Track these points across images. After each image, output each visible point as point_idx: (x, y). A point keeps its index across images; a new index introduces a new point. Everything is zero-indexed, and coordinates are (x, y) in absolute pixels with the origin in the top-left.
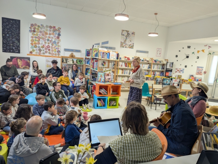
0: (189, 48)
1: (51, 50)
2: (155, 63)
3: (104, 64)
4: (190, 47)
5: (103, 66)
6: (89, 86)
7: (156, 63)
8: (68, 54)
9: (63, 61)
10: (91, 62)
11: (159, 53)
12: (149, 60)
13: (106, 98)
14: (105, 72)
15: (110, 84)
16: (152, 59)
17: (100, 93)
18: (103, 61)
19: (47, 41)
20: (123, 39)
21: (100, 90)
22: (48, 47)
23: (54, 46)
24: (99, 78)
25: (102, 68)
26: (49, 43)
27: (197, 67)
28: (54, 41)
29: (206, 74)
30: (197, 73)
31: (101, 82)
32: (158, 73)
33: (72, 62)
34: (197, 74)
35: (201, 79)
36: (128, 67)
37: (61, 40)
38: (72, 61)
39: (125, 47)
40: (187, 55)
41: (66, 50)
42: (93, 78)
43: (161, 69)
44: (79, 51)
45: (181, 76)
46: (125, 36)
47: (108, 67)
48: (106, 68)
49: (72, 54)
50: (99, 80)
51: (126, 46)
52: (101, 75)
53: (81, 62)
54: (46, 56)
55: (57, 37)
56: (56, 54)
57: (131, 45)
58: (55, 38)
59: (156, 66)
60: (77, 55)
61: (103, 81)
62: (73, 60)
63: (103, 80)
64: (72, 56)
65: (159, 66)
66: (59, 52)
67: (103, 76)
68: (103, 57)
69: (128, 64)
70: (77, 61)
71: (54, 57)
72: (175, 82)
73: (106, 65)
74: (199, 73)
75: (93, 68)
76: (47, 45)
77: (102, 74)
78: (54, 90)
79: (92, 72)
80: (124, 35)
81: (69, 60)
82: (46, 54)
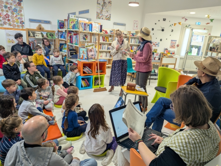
1: (11, 20)
3: (85, 37)
5: (84, 41)
7: (134, 37)
8: (34, 26)
9: (29, 35)
10: (68, 36)
12: (126, 34)
14: (87, 48)
15: (95, 61)
16: (129, 32)
18: (84, 34)
19: (4, 8)
20: (99, 9)
22: (7, 16)
23: (15, 15)
25: (84, 43)
26: (7, 11)
27: (172, 40)
28: (15, 9)
29: (179, 47)
31: (84, 59)
32: (135, 48)
33: (41, 36)
34: (171, 48)
35: (174, 52)
36: (106, 41)
37: (24, 8)
38: (41, 35)
39: (101, 18)
41: (32, 21)
42: (71, 54)
43: (138, 43)
44: (48, 22)
45: (157, 50)
46: (101, 5)
47: (91, 42)
48: (88, 42)
49: (40, 25)
50: (81, 57)
51: (103, 17)
52: (83, 51)
53: (53, 36)
54: (5, 29)
55: (17, 3)
56: (18, 26)
57: (108, 16)
58: (15, 4)
59: (133, 40)
60: (46, 27)
62: (42, 34)
63: (85, 57)
64: (40, 28)
65: (136, 39)
66: (22, 23)
67: (86, 52)
69: (105, 38)
70: (47, 34)
71: (17, 29)
72: (156, 56)
73: (88, 40)
75: (71, 42)
76: (5, 13)
78: (28, 72)
79: (68, 48)
80: (100, 4)
81: (37, 33)
82: (5, 25)
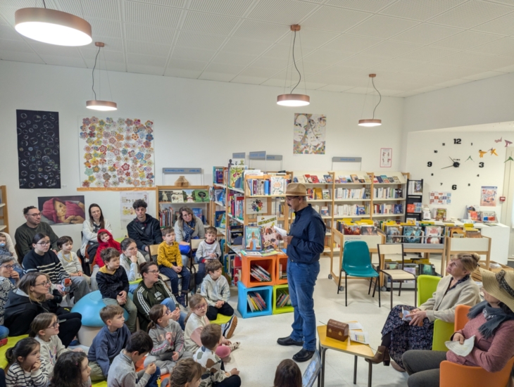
0: (457, 143)
1: (132, 174)
2: (378, 183)
3: (257, 206)
4: (460, 140)
5: (256, 212)
6: (226, 257)
7: (382, 183)
8: (172, 180)
9: (160, 199)
10: (228, 200)
11: (386, 160)
12: (363, 178)
13: (268, 290)
14: (262, 225)
15: (276, 255)
16: (371, 175)
17: (253, 279)
18: (255, 200)
19: (121, 154)
20: (300, 134)
21: (251, 271)
22: (126, 167)
23: (139, 165)
24: (249, 241)
25: (255, 217)
26: (126, 159)
27: (483, 187)
28: (139, 154)
29: (505, 202)
30: (483, 202)
31: (254, 249)
32: (388, 207)
33: (182, 199)
34: (484, 205)
35: (495, 215)
36: (315, 198)
37: (155, 150)
38: (182, 196)
39: (304, 152)
40: (455, 161)
41: (167, 171)
42: (233, 237)
43: (396, 197)
44: (198, 171)
45: (445, 210)
46: (303, 126)
47: (269, 213)
48: (263, 214)
49: (182, 178)
50: (248, 246)
51: (308, 149)
52: (253, 234)
53: (205, 196)
54: (121, 189)
55: (144, 143)
56: (143, 183)
57: (320, 146)
58: (140, 146)
59: (381, 192)
60: (194, 180)
61: (257, 248)
62: (184, 193)
63: (257, 245)
64: (182, 184)
65: (389, 189)
66: (150, 176)
67: (258, 235)
68: (254, 193)
69: (314, 191)
70: (193, 194)
71: (141, 189)
72: (432, 235)
73: (264, 209)
74: (488, 202)
75: (233, 213)
76: (122, 163)
77: (256, 230)
78: (142, 284)
79: (230, 223)
80: (300, 125)
81: (175, 194)
82: (120, 183)
